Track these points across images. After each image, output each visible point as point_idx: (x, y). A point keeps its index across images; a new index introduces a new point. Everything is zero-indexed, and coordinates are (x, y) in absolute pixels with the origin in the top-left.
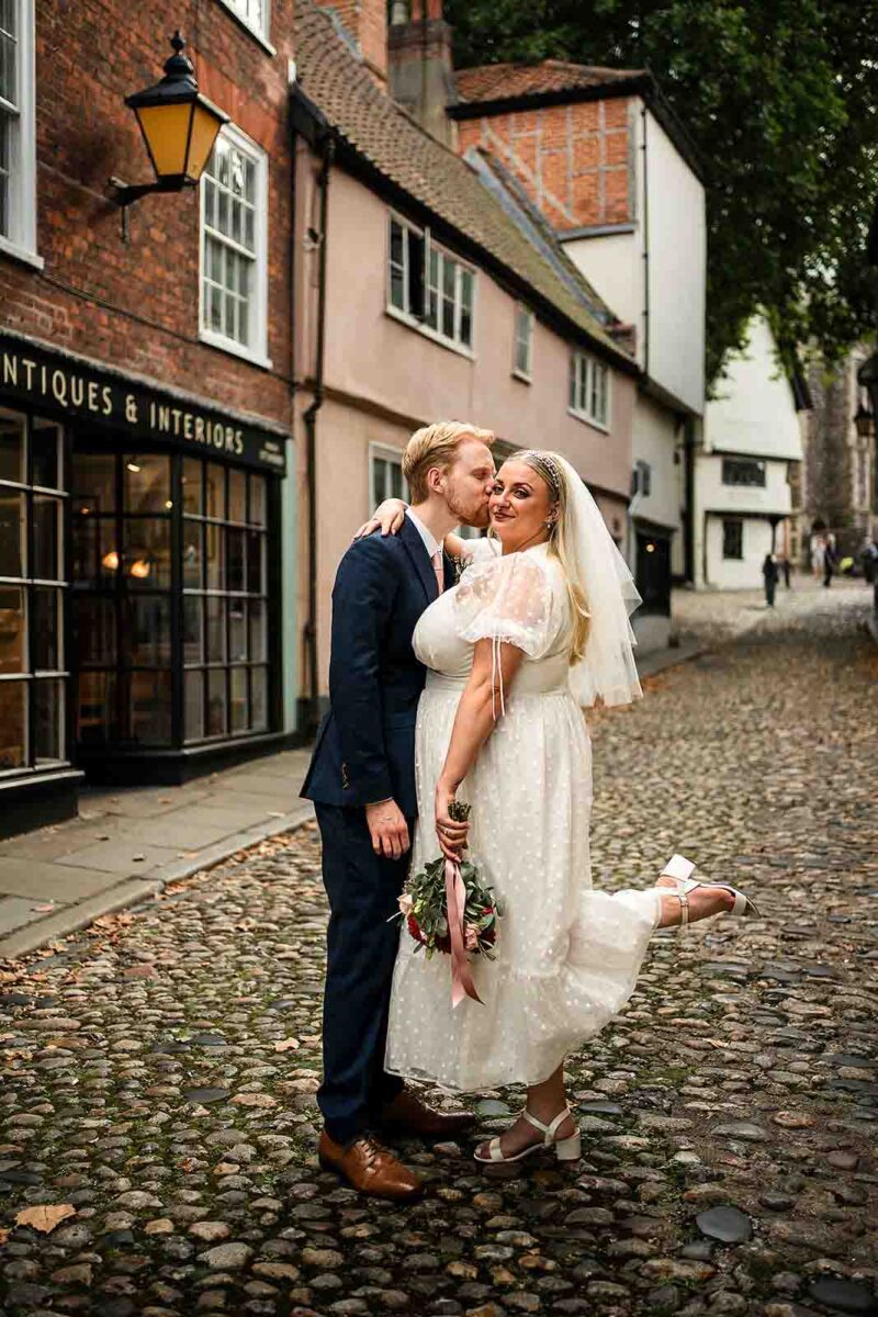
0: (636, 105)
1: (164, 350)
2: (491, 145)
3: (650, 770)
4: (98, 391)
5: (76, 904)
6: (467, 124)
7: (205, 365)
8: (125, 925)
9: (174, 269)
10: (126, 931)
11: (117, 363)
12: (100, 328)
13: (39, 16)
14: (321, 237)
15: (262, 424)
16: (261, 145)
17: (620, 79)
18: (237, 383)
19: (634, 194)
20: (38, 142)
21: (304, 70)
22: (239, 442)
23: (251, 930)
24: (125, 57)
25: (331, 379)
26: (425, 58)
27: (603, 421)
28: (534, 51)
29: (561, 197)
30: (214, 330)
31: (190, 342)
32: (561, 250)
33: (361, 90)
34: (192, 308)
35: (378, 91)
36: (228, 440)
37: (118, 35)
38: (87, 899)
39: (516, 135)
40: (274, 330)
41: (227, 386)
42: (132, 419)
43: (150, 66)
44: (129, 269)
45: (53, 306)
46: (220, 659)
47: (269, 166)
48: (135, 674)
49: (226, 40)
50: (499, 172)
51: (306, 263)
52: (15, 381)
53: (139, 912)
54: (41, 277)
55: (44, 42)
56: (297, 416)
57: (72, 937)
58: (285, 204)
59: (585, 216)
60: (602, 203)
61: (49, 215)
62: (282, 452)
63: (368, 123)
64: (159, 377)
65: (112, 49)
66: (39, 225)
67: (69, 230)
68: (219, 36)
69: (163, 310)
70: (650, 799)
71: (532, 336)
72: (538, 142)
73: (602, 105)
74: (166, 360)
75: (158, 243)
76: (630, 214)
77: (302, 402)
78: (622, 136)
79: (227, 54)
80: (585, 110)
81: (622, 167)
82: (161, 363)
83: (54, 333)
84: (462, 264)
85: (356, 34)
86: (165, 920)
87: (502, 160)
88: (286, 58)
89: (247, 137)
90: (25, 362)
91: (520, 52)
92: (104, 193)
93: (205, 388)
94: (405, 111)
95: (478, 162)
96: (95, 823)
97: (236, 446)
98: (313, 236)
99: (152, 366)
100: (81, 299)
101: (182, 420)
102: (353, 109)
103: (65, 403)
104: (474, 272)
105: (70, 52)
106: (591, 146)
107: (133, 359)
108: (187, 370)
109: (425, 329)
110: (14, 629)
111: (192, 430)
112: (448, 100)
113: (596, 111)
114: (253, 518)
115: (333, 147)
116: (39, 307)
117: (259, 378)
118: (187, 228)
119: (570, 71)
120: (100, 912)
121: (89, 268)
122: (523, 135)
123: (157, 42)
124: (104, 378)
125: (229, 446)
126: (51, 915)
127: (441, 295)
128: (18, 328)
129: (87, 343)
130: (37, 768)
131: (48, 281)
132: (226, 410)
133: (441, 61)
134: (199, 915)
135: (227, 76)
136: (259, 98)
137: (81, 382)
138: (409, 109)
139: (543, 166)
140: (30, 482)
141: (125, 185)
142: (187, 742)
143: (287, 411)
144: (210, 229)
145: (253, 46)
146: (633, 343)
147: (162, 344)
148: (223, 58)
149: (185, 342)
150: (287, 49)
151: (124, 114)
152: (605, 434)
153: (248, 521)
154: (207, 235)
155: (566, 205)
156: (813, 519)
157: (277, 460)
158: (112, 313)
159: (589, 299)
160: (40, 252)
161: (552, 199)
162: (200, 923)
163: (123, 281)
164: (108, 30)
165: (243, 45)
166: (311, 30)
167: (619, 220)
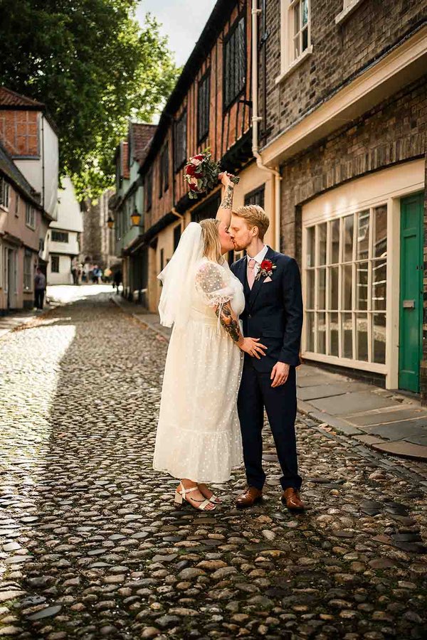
0: (40, 115)
17: (36, 105)
19: (39, 146)
27: (33, 226)
29: (12, 143)
59: (22, 151)
60: (28, 147)
71: (19, 203)
72: (4, 121)
73: (27, 113)
76: (37, 153)
78: (35, 124)
80: (22, 113)
81: (35, 136)
104: (9, 186)
106: (23, 126)
113: (25, 114)
139: (6, 131)
146: (40, 198)
152: (33, 231)
155: (15, 146)
156: (86, 256)
161: (9, 143)
167: (34, 154)
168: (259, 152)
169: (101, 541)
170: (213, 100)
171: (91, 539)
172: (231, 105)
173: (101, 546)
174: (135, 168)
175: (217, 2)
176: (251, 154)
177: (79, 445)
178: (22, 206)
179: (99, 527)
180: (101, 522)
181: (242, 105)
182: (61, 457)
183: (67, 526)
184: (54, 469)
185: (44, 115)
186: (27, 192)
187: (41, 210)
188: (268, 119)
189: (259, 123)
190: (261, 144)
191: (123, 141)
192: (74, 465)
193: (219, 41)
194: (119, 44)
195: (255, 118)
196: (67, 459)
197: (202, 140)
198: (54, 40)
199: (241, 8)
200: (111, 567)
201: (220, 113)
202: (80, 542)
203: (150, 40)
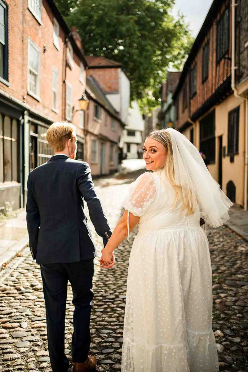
0: (120, 70)
19: (119, 86)
32: (105, 96)
73: (112, 69)
87: (94, 78)
146: (119, 114)
161: (104, 86)
167: (115, 91)
168: (235, 88)
169: (112, 342)
170: (211, 58)
171: (106, 340)
172: (221, 60)
173: (111, 347)
174: (170, 96)
175: (214, 1)
176: (231, 88)
177: (117, 267)
178: (109, 119)
179: (114, 330)
180: (116, 327)
181: (226, 60)
182: (105, 275)
183: (95, 328)
184: (99, 285)
185: (122, 70)
186: (112, 111)
187: (119, 121)
188: (241, 68)
189: (235, 71)
190: (237, 82)
191: (164, 81)
192: (110, 282)
193: (214, 23)
194: (163, 29)
195: (233, 68)
196: (108, 277)
197: (205, 80)
198: (128, 30)
199: (226, 4)
200: (114, 364)
201: (214, 65)
202: (100, 342)
203: (180, 25)
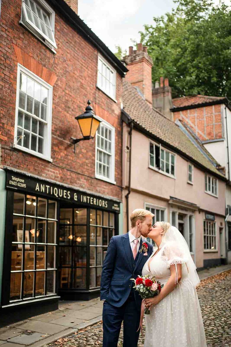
0: (223, 106)
1: (85, 181)
2: (183, 118)
3: (224, 299)
4: (67, 193)
5: (53, 335)
6: (176, 113)
7: (97, 184)
8: (65, 342)
9: (88, 159)
10: (65, 343)
11: (72, 185)
12: (67, 176)
13: (53, 99)
14: (130, 148)
15: (113, 199)
16: (113, 125)
17: (218, 100)
18: (107, 188)
19: (224, 130)
20: (52, 130)
21: (126, 105)
22: (106, 204)
23: (98, 344)
24: (76, 107)
25: (132, 186)
26: (164, 96)
27: (216, 194)
28: (194, 93)
29: (203, 132)
30: (100, 174)
31: (93, 178)
32: (203, 146)
33: (144, 107)
34: (93, 170)
35: (149, 107)
36: (103, 204)
37: (74, 101)
38: (56, 333)
39: (189, 116)
40: (117, 174)
41: (103, 189)
42: (76, 200)
43: (82, 108)
44: (76, 160)
45: (55, 171)
46: (100, 264)
47: (115, 130)
48: (77, 269)
49: (103, 100)
50: (185, 126)
51: (126, 156)
52: (44, 191)
53: (70, 338)
54: (52, 164)
55: (54, 105)
56: (124, 196)
57: (50, 345)
58: (120, 140)
59: (210, 137)
60: (214, 133)
61: (54, 148)
62: (119, 207)
63: (144, 117)
64: (83, 188)
65: (72, 105)
66: (52, 151)
67: (60, 151)
68: (101, 99)
69: (85, 170)
70: (222, 308)
71: (193, 172)
72: (196, 117)
74: (85, 184)
75: (84, 153)
76: (222, 136)
77: (125, 193)
78: (220, 115)
79: (104, 103)
80: (209, 108)
81: (220, 123)
82: (84, 184)
83: (55, 178)
84: (171, 153)
85: (143, 93)
86: (76, 341)
87: (186, 122)
88: (120, 103)
89: (109, 124)
90: (47, 186)
91: (191, 93)
92: (69, 141)
93: (97, 190)
94: (158, 111)
95: (179, 123)
96: (63, 311)
97: (105, 205)
98: (128, 148)
99: (81, 185)
100: (62, 169)
101: (90, 199)
102: (140, 113)
103: (57, 196)
104: (175, 155)
105: (61, 107)
106: (210, 118)
107: (76, 183)
108: (91, 185)
109: (160, 171)
110: (42, 257)
111: (93, 202)
112: (171, 107)
113: (212, 108)
114: (110, 225)
115: (133, 125)
116: (51, 171)
117: (112, 187)
118: (92, 148)
119: (204, 98)
120: (59, 337)
121: (65, 161)
122: (192, 115)
123: (85, 102)
124: (68, 189)
125: (103, 206)
126: (46, 338)
127: (165, 162)
128: (45, 177)
129: (64, 180)
130: (47, 295)
131: (54, 165)
132: (102, 196)
133: (169, 97)
134: (85, 339)
135: (104, 109)
136: (113, 114)
137: (62, 190)
138: (159, 110)
139: (197, 124)
140: (47, 218)
141: (75, 139)
142: (90, 288)
143: (120, 196)
144: (98, 148)
145: (111, 100)
146: (225, 172)
147: (85, 179)
148: (102, 104)
149: (91, 178)
150: (121, 100)
151: (75, 121)
152: (217, 198)
153: (109, 226)
154: (98, 150)
155: (204, 134)
157: (117, 209)
158: (71, 172)
159: (211, 160)
160: (52, 158)
161: (200, 132)
162: (85, 342)
163: (74, 163)
164: (71, 101)
165: (108, 101)
166: (130, 93)
167: (219, 138)
185: (227, 106)
